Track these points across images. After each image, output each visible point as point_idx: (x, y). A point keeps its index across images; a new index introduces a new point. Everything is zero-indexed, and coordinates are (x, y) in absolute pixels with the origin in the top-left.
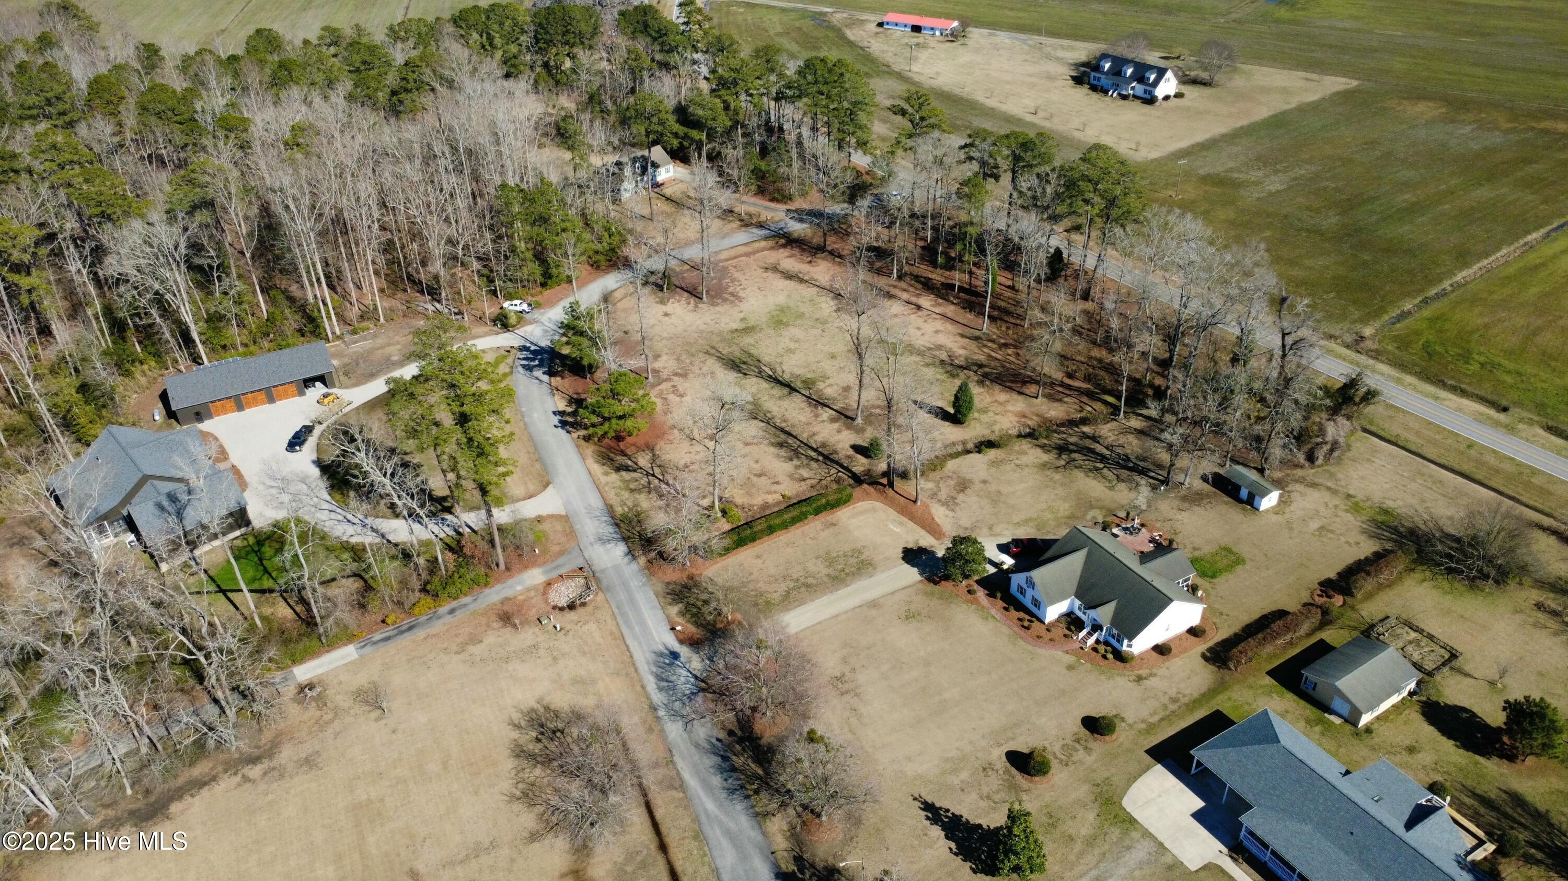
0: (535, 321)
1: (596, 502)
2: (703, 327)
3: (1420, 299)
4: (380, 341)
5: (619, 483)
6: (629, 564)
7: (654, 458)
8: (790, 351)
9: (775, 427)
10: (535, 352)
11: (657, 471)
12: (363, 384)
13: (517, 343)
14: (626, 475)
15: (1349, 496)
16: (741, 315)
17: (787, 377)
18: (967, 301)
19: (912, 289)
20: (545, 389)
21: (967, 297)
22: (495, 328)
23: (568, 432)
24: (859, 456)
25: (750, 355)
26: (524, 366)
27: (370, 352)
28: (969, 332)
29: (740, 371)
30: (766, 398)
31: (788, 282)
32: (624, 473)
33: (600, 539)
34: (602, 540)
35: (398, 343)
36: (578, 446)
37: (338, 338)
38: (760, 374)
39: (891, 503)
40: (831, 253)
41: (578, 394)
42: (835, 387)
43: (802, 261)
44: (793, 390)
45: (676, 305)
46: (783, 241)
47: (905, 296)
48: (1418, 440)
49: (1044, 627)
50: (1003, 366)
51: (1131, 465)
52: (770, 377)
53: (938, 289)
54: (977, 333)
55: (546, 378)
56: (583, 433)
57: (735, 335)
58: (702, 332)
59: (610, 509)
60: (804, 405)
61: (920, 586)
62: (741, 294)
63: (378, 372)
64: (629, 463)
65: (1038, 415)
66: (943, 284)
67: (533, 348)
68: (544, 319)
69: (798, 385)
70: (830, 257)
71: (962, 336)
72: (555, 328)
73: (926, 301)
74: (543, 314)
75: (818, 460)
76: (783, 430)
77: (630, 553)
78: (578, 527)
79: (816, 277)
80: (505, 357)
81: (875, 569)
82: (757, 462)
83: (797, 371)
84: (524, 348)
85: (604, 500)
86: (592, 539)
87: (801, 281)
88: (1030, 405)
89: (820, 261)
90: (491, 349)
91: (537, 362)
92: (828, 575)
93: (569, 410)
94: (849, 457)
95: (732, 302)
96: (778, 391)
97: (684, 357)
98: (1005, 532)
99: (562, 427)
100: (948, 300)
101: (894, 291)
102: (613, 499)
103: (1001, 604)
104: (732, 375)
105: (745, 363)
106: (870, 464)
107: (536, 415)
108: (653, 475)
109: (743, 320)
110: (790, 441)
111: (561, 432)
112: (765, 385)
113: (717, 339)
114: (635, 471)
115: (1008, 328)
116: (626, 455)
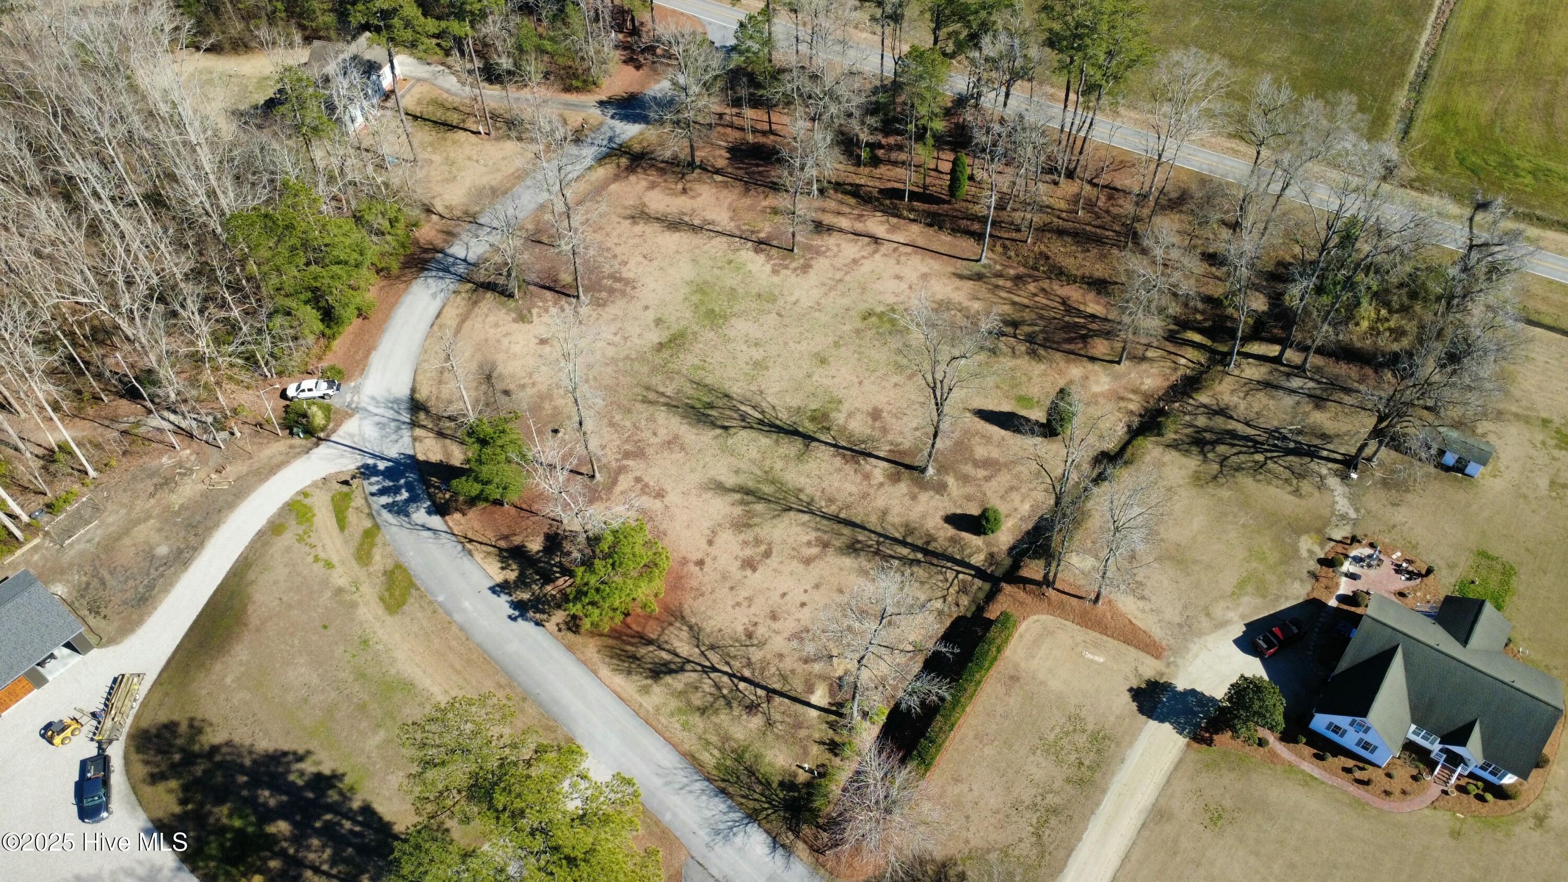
0: (351, 411)
1: (668, 759)
2: (611, 352)
3: (1407, 87)
4: (113, 518)
5: (674, 704)
6: (787, 867)
7: (695, 634)
8: (759, 365)
9: (825, 516)
10: (388, 474)
11: (715, 658)
12: (140, 622)
13: (350, 463)
14: (677, 682)
15: (1545, 422)
16: (651, 315)
17: (784, 417)
18: (929, 214)
19: (846, 210)
20: (451, 546)
21: (926, 207)
22: (296, 441)
23: (538, 624)
24: (964, 535)
25: (710, 389)
26: (389, 507)
27: (109, 545)
28: (960, 265)
29: (714, 425)
30: (779, 465)
31: (677, 236)
32: (668, 679)
33: (717, 832)
34: (723, 834)
35: (149, 517)
36: (570, 648)
37: (31, 529)
38: (746, 423)
39: (1060, 610)
40: (703, 168)
41: (506, 537)
42: (859, 416)
43: (674, 194)
44: (808, 438)
45: (546, 318)
46: (624, 161)
47: (844, 223)
48: (1551, 311)
49: (1380, 772)
50: (1042, 317)
51: (1292, 445)
52: (761, 422)
53: (877, 199)
54: (976, 267)
55: (436, 521)
56: (559, 616)
57: (665, 354)
58: (614, 361)
59: (692, 760)
60: (838, 461)
61: (1192, 756)
62: (627, 274)
63: (151, 587)
64: (665, 656)
65: (1135, 391)
66: (881, 191)
67: (382, 465)
68: (363, 399)
69: (808, 427)
70: (705, 176)
71: (961, 277)
72: (390, 414)
73: (876, 224)
74: (357, 390)
75: (919, 562)
76: (837, 519)
77: (776, 843)
78: (668, 817)
79: (709, 216)
80: (347, 497)
81: (1118, 744)
82: (841, 591)
83: (795, 401)
84: (367, 471)
85: (675, 746)
86: (704, 834)
87: (695, 229)
88: (1116, 377)
89: (698, 187)
90: (315, 485)
91: (405, 495)
92: (1068, 780)
93: (512, 575)
94: (953, 540)
95: (623, 293)
96: (791, 447)
97: (618, 417)
98: (1231, 615)
99: (523, 616)
100: (899, 216)
101: (828, 219)
102: (690, 743)
103: (1308, 751)
104: (707, 437)
105: (711, 406)
106: (988, 545)
107: (467, 604)
108: (715, 669)
109: (658, 322)
110: (860, 538)
111: (525, 627)
112: (765, 441)
113: (645, 369)
114: (682, 669)
115: (1005, 247)
116: (650, 642)
